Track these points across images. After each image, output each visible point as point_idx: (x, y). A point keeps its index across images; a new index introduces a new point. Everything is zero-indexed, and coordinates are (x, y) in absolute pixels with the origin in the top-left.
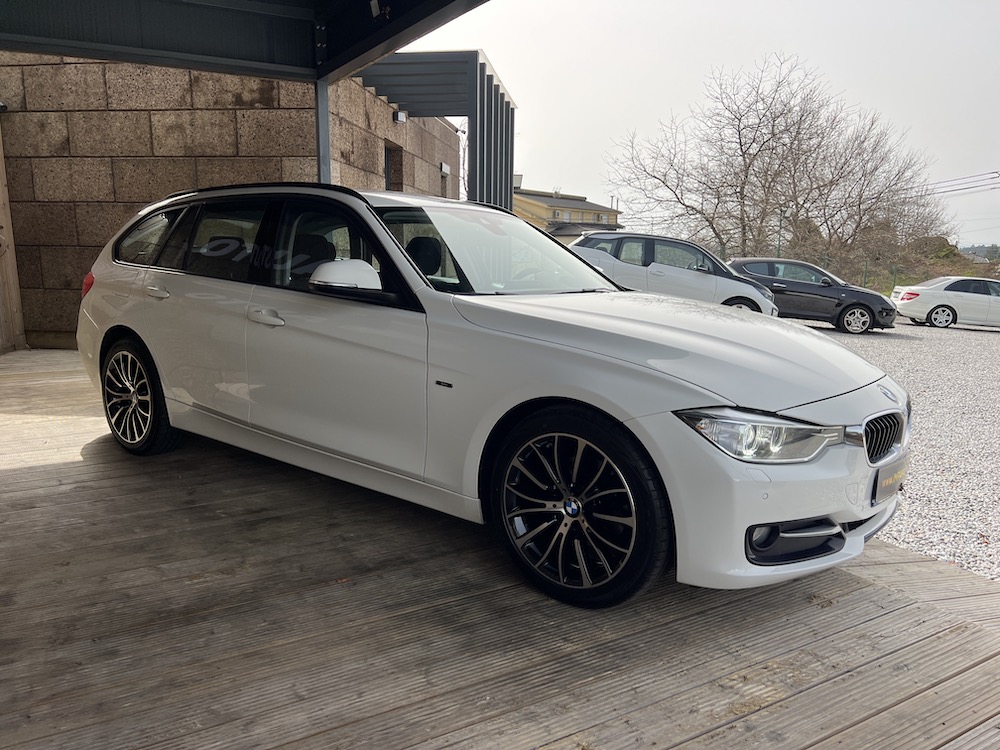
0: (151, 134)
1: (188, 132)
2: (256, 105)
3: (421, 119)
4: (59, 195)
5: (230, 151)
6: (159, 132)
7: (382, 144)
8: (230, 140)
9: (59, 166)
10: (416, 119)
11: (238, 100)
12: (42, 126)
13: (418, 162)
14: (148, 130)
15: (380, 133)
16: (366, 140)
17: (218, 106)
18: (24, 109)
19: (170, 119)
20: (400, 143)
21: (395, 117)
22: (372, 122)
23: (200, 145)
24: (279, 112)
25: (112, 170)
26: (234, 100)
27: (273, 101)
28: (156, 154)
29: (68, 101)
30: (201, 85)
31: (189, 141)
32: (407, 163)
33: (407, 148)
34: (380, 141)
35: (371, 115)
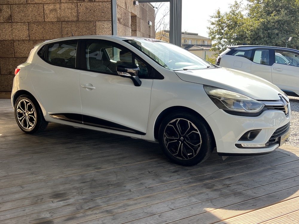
0: (44, 13)
1: (58, 12)
2: (86, 1)
3: (142, 4)
4: (7, 38)
5: (75, 19)
6: (47, 12)
7: (130, 15)
8: (75, 15)
9: (7, 26)
12: (1, 10)
13: (141, 21)
14: (43, 11)
15: (129, 10)
16: (125, 13)
19: (51, 7)
20: (136, 14)
21: (134, 3)
22: (127, 6)
23: (63, 17)
24: (95, 3)
25: (28, 27)
28: (46, 21)
29: (12, 0)
31: (59, 15)
32: (138, 22)
33: (138, 16)
34: (130, 13)
35: (127, 3)
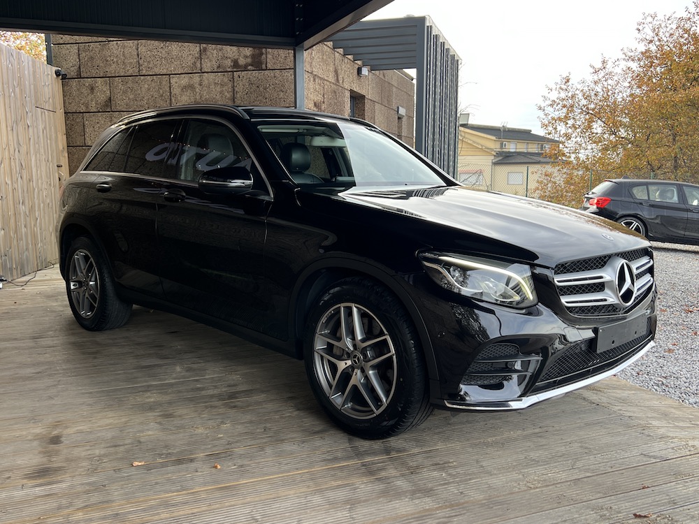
0: (171, 93)
1: (197, 90)
2: (249, 67)
3: (381, 72)
6: (176, 91)
7: (348, 94)
8: (228, 96)
9: (102, 118)
10: (377, 72)
11: (236, 64)
12: (92, 89)
13: (377, 106)
14: (168, 89)
15: (347, 86)
16: (335, 92)
17: (220, 70)
18: (79, 77)
20: (363, 92)
21: (359, 71)
22: (340, 77)
23: (206, 100)
24: (267, 72)
26: (232, 64)
27: (261, 64)
29: (112, 70)
30: (208, 53)
31: (198, 98)
32: (369, 109)
33: (369, 96)
34: (346, 91)
35: (339, 71)
